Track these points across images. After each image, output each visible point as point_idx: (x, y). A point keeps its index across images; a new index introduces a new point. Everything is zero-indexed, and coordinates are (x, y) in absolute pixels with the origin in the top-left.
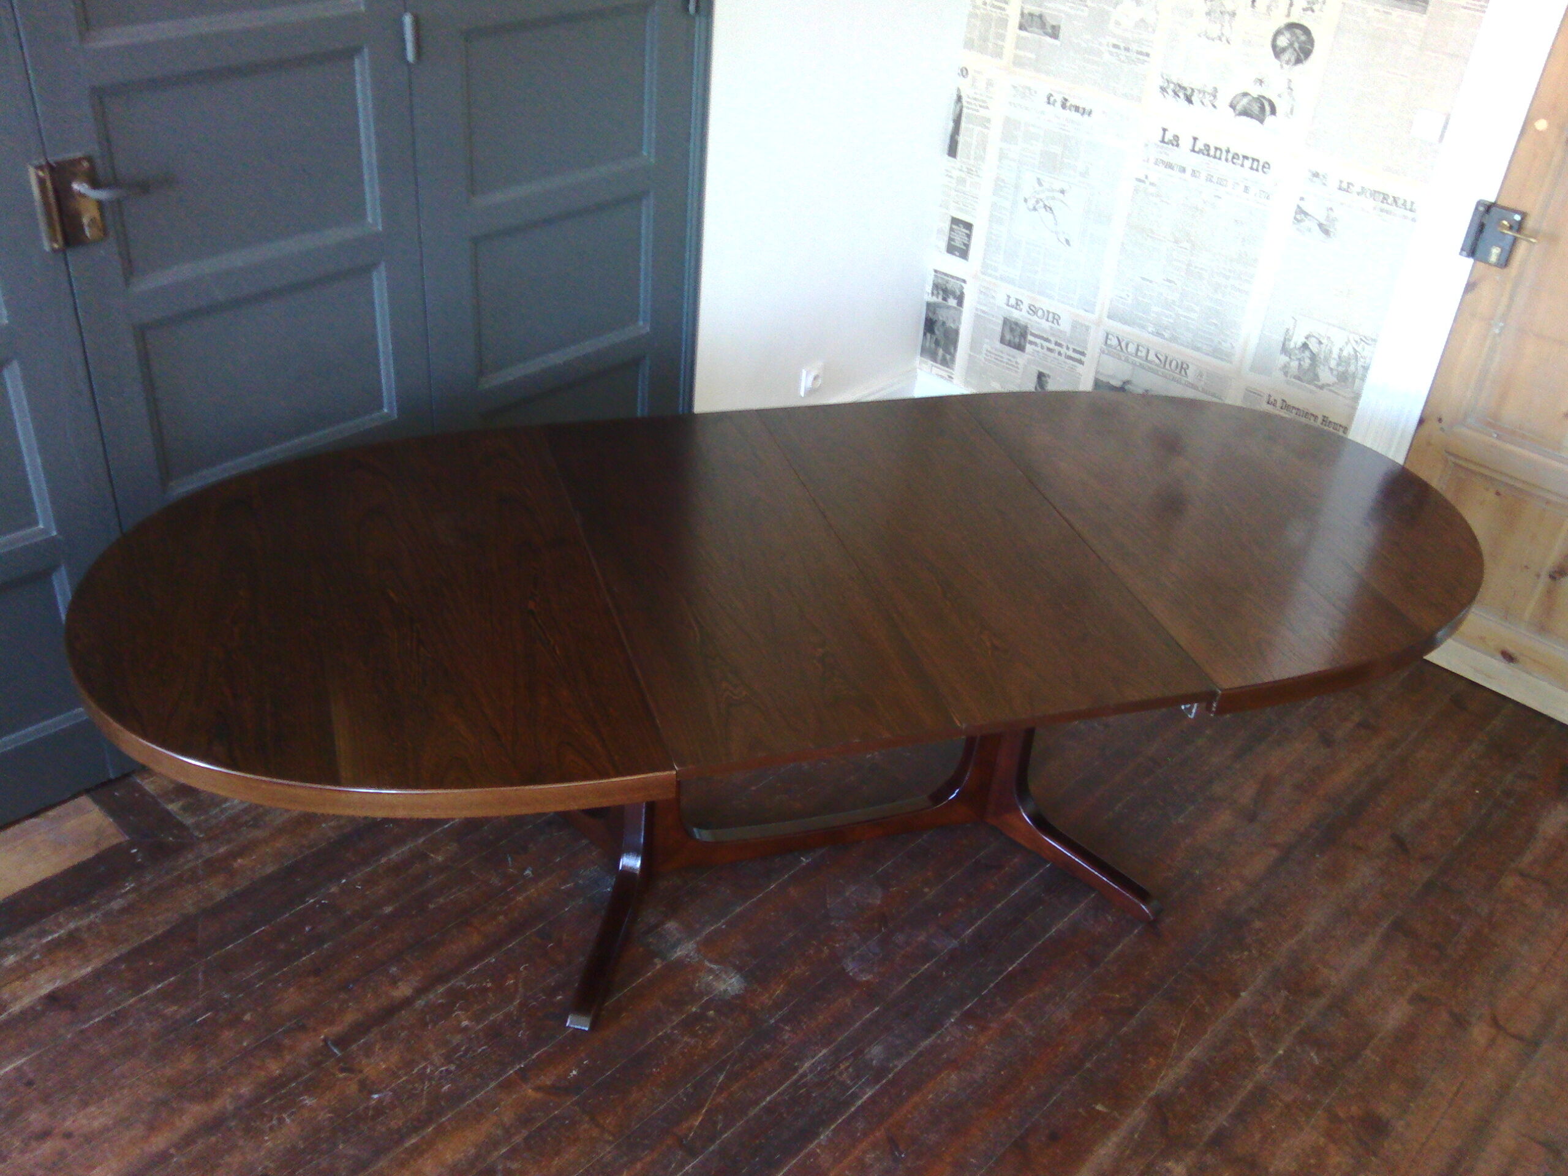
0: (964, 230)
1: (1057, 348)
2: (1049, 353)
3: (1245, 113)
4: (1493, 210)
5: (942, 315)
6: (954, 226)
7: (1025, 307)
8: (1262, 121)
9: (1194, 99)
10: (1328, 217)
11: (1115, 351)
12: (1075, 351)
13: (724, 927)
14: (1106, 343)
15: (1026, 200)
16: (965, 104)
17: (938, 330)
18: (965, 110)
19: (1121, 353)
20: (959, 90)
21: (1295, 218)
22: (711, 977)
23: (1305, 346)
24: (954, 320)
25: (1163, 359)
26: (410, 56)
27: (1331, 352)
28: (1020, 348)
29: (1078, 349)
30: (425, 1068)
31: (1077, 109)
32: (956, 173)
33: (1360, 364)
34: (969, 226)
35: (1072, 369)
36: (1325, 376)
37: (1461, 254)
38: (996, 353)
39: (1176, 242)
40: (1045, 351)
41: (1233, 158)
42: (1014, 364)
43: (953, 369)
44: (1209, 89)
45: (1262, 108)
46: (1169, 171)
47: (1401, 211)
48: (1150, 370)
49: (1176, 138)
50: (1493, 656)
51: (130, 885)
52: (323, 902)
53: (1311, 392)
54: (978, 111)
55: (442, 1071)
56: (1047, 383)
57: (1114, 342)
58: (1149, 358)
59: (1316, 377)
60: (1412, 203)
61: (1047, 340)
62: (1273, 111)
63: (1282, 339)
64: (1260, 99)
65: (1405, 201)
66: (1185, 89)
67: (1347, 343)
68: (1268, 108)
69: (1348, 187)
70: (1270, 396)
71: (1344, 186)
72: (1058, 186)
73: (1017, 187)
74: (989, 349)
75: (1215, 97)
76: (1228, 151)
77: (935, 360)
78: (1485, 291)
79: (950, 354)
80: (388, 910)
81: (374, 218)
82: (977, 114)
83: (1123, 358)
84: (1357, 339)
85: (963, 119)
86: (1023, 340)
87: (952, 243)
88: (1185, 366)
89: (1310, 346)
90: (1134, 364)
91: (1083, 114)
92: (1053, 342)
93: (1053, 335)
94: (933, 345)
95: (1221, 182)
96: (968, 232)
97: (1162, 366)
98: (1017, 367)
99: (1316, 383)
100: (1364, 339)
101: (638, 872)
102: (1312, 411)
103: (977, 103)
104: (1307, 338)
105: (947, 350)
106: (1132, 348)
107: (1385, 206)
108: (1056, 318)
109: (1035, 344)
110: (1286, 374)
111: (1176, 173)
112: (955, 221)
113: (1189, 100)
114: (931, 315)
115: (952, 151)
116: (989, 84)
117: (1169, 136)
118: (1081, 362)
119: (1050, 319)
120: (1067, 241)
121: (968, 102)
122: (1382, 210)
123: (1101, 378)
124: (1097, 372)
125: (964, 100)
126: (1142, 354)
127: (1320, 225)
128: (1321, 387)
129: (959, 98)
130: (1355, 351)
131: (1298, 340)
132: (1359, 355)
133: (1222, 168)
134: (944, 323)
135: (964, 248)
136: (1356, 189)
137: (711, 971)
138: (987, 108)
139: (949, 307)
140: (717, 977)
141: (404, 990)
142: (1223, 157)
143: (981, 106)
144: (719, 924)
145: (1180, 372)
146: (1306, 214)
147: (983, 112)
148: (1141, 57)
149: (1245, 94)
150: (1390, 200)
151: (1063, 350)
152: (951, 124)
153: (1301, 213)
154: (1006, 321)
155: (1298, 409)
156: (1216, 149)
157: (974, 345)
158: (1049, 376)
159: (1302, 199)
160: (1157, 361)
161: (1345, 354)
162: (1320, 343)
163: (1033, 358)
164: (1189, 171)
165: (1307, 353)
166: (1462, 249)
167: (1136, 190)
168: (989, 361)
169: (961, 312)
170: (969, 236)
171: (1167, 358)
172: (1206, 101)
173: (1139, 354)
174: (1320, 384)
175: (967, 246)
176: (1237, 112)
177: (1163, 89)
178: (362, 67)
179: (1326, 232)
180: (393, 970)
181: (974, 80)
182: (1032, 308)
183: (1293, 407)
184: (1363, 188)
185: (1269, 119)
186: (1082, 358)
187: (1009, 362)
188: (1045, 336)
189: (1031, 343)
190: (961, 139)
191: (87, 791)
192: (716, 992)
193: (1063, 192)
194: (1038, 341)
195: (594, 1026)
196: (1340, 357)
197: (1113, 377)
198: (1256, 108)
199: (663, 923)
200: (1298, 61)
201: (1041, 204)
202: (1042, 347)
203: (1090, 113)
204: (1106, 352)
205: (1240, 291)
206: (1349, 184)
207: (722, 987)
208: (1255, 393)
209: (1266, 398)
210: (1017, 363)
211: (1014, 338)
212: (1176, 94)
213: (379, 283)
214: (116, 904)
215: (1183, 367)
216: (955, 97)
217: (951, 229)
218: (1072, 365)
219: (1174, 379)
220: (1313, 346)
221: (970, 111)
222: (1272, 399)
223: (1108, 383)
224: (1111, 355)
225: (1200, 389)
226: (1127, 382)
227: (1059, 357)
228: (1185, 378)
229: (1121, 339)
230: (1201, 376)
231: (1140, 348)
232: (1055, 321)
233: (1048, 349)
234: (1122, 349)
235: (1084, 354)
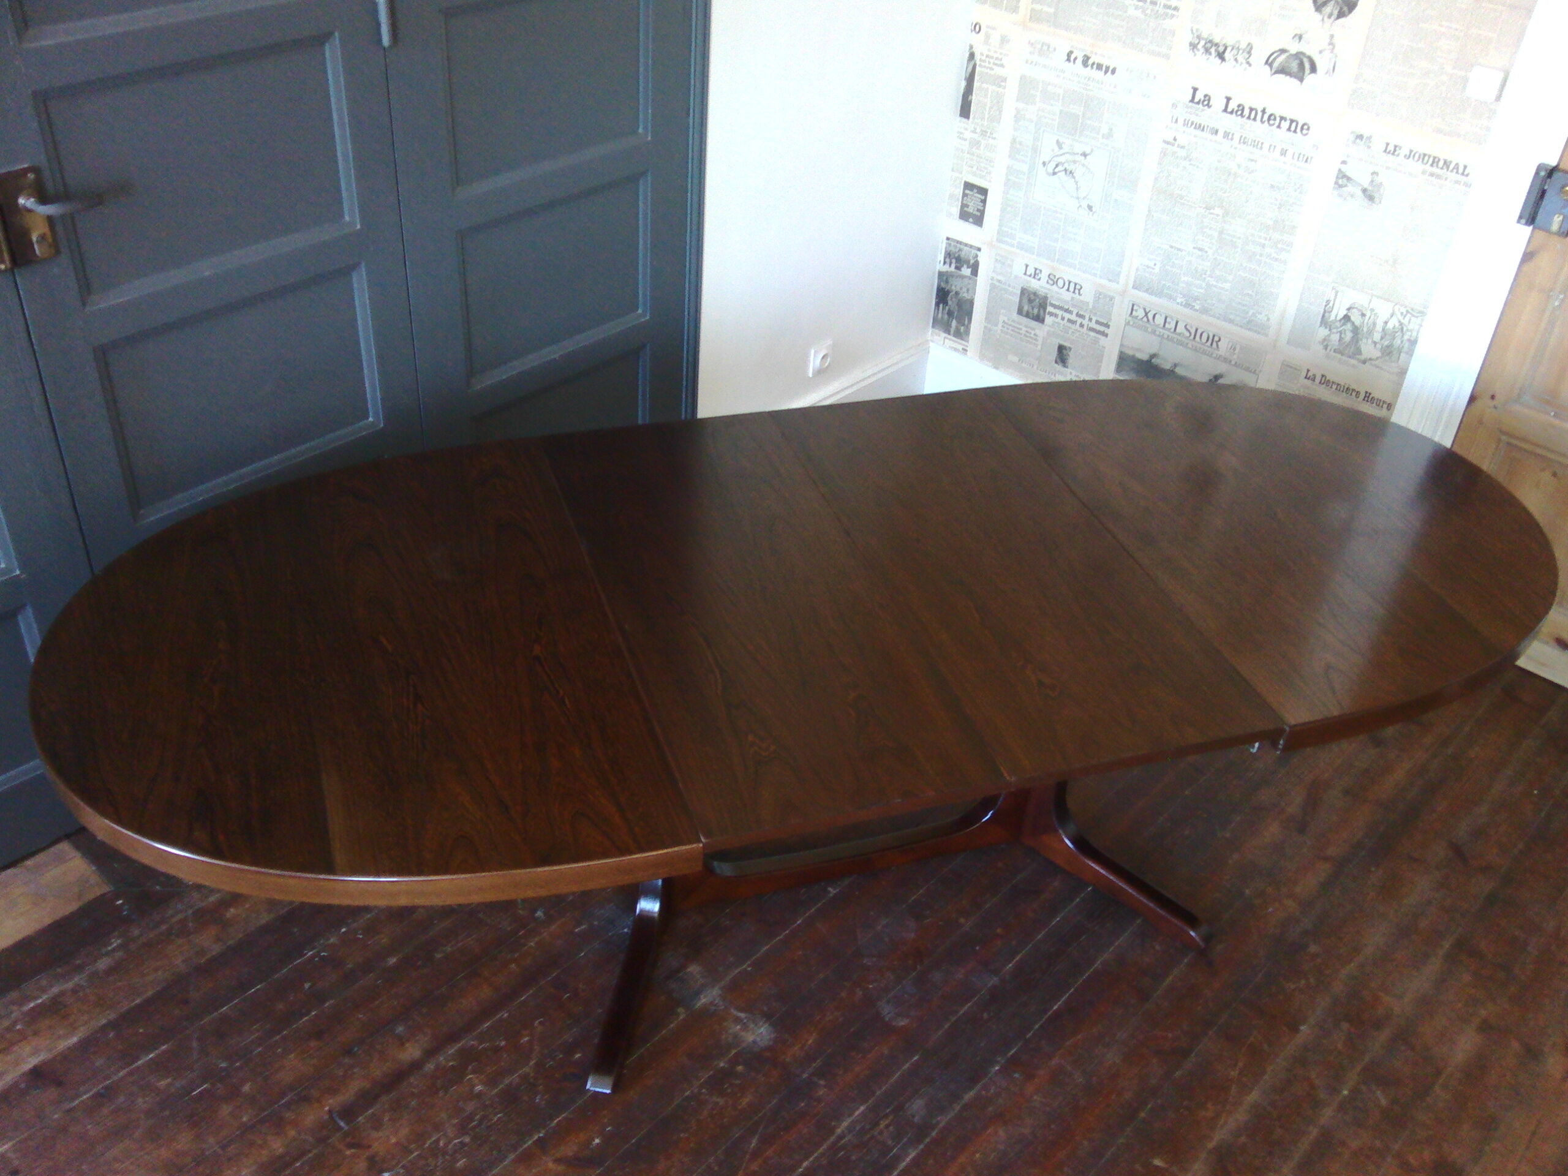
0: (979, 196)
1: (1079, 320)
2: (1070, 325)
3: (1283, 71)
4: (1556, 176)
5: (955, 286)
6: (967, 192)
7: (1044, 276)
8: (1301, 80)
9: (1227, 55)
10: (1372, 181)
11: (1141, 322)
12: (1097, 322)
13: (749, 969)
14: (1131, 313)
15: (1044, 164)
16: (978, 63)
17: (951, 300)
18: (978, 69)
19: (1148, 325)
20: (971, 47)
21: (1336, 183)
22: (738, 1027)
23: (1347, 318)
24: (968, 290)
25: (1193, 331)
26: (386, 40)
27: (1374, 324)
28: (1040, 319)
29: (1100, 320)
30: (437, 1141)
31: (1099, 67)
32: (968, 135)
33: (1406, 337)
34: (984, 192)
35: (1096, 341)
36: (1368, 349)
37: (1519, 221)
38: (1013, 324)
39: (1207, 208)
40: (1066, 322)
41: (1269, 119)
42: (1032, 335)
43: (968, 342)
44: (1243, 46)
45: (1301, 65)
46: (1198, 132)
47: (1453, 176)
48: (1180, 343)
49: (1208, 98)
50: (1547, 643)
51: (116, 941)
52: (322, 954)
53: (1354, 366)
54: (992, 69)
55: (455, 1144)
56: (1068, 355)
57: (1140, 313)
58: (1178, 330)
59: (1359, 352)
60: (1465, 167)
61: (1067, 311)
62: (1313, 69)
63: (1322, 311)
64: (1299, 56)
65: (1457, 164)
66: (1217, 45)
67: (1392, 316)
68: (1307, 66)
69: (1395, 151)
70: (1308, 371)
71: (1391, 148)
72: (1079, 148)
73: (1035, 150)
74: (1006, 321)
75: (1249, 53)
76: (1264, 111)
77: (947, 331)
78: (1544, 261)
79: (964, 325)
80: (392, 961)
81: (351, 217)
82: (992, 72)
83: (1150, 330)
84: (1404, 310)
85: (977, 78)
86: (1042, 312)
87: (966, 209)
88: (1216, 339)
89: (1353, 318)
90: (1161, 336)
91: (1106, 72)
92: (1074, 313)
93: (1074, 306)
94: (946, 317)
95: (1257, 145)
96: (983, 198)
97: (1192, 337)
98: (1036, 340)
99: (1358, 356)
100: (1410, 311)
101: (656, 915)
102: (1353, 386)
103: (992, 61)
104: (1349, 309)
105: (961, 322)
106: (1160, 320)
107: (1435, 170)
108: (1077, 289)
109: (1056, 316)
110: (1326, 347)
111: (1206, 134)
112: (968, 186)
113: (1221, 56)
114: (943, 285)
115: (965, 110)
116: (1004, 40)
117: (1199, 96)
118: (1106, 335)
119: (1072, 289)
120: (1090, 208)
121: (980, 60)
122: (1432, 175)
123: (1123, 350)
124: (1122, 345)
125: (977, 57)
126: (1171, 326)
127: (1364, 191)
128: (1364, 362)
129: (972, 56)
130: (1401, 324)
131: (1339, 312)
132: (1405, 329)
133: (1258, 130)
134: (957, 293)
135: (978, 214)
136: (1405, 151)
137: (738, 1020)
138: (1002, 66)
139: (963, 277)
140: (745, 1028)
141: (412, 1052)
142: (1259, 117)
143: (996, 64)
144: (744, 967)
145: (1212, 344)
146: (1349, 179)
147: (998, 71)
148: (1168, 11)
149: (1283, 51)
150: (1441, 164)
151: (1086, 322)
152: (963, 84)
153: (1343, 179)
154: (1023, 291)
155: (1338, 384)
156: (1251, 110)
157: (990, 316)
158: (1070, 349)
159: (1344, 162)
160: (1188, 334)
161: (1390, 326)
162: (1363, 315)
163: (1052, 330)
164: (1221, 134)
165: (1349, 326)
166: (1520, 217)
167: (1164, 153)
168: (1007, 333)
169: (976, 281)
170: (984, 202)
171: (1197, 330)
172: (1240, 58)
173: (1167, 325)
174: (1362, 358)
175: (982, 212)
176: (1273, 71)
177: (1193, 46)
178: (332, 54)
179: (1371, 198)
180: (400, 1029)
181: (988, 36)
182: (1051, 277)
183: (1333, 383)
184: (1411, 151)
185: (1309, 78)
186: (1107, 331)
187: (1028, 334)
188: (1066, 307)
189: (1051, 314)
190: (974, 98)
191: (67, 837)
192: (744, 1045)
193: (1085, 155)
194: (1059, 312)
195: (615, 1088)
196: (1383, 330)
197: (1139, 350)
198: (1294, 66)
199: (683, 967)
200: (1341, 15)
201: (1060, 168)
202: (1063, 319)
203: (1113, 72)
204: (1131, 323)
205: (1276, 260)
206: (1396, 147)
207: (750, 1038)
208: (1291, 367)
209: (1304, 374)
210: (1035, 334)
211: (1033, 309)
212: (1207, 51)
213: (360, 283)
214: (103, 964)
215: (1214, 340)
216: (967, 55)
217: (964, 195)
218: (1095, 337)
219: (1204, 353)
220: (1356, 318)
221: (983, 69)
222: (1310, 374)
223: (1133, 356)
224: (1138, 327)
225: (1233, 363)
226: (1153, 356)
227: (1081, 329)
228: (1216, 352)
229: (1147, 310)
230: (1234, 349)
231: (1168, 320)
232: (1077, 291)
233: (1069, 321)
234: (1148, 320)
235: (1107, 326)
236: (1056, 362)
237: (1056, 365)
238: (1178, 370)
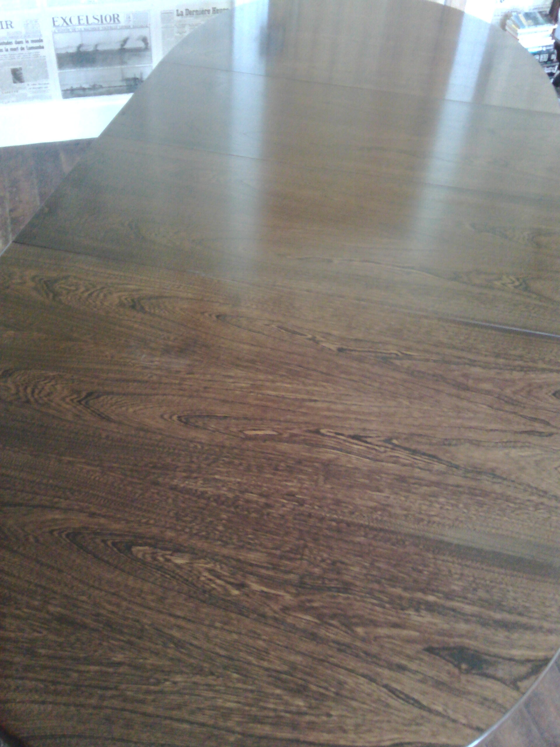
1: (19, 46)
2: (15, 52)
11: (63, 28)
12: (33, 41)
14: (54, 25)
19: (69, 28)
25: (99, 18)
29: (34, 39)
35: (37, 55)
40: (10, 52)
48: (94, 30)
56: (21, 74)
57: (60, 22)
58: (90, 22)
61: (9, 43)
70: (177, 11)
83: (71, 30)
88: (116, 16)
90: (81, 31)
92: (14, 43)
93: (12, 37)
97: (100, 23)
102: (205, 8)
106: (75, 21)
108: (9, 24)
109: (1, 51)
118: (42, 48)
119: (4, 26)
123: (59, 52)
124: (56, 49)
126: (84, 21)
145: (114, 21)
151: (24, 45)
155: (197, 11)
158: (21, 69)
160: (96, 21)
163: (2, 61)
171: (101, 16)
173: (82, 22)
183: (194, 11)
186: (41, 44)
188: (6, 41)
194: (2, 47)
197: (68, 47)
202: (7, 50)
204: (57, 31)
208: (167, 13)
209: (175, 13)
215: (115, 18)
218: (36, 52)
219: (111, 29)
222: (179, 12)
223: (67, 53)
224: (62, 32)
225: (132, 27)
226: (80, 46)
227: (23, 52)
228: (119, 25)
229: (64, 18)
230: (129, 17)
231: (81, 18)
232: (9, 26)
233: (12, 50)
234: (67, 24)
235: (41, 41)
236: (15, 82)
237: (15, 85)
238: (100, 48)
